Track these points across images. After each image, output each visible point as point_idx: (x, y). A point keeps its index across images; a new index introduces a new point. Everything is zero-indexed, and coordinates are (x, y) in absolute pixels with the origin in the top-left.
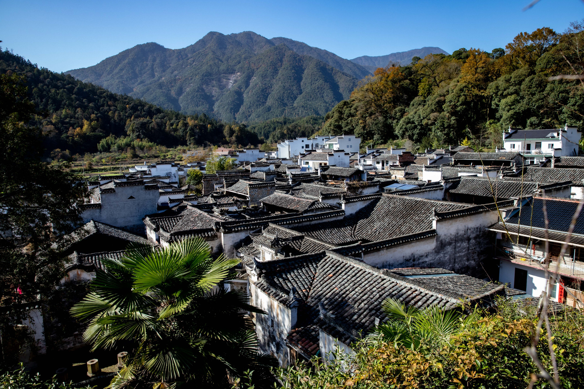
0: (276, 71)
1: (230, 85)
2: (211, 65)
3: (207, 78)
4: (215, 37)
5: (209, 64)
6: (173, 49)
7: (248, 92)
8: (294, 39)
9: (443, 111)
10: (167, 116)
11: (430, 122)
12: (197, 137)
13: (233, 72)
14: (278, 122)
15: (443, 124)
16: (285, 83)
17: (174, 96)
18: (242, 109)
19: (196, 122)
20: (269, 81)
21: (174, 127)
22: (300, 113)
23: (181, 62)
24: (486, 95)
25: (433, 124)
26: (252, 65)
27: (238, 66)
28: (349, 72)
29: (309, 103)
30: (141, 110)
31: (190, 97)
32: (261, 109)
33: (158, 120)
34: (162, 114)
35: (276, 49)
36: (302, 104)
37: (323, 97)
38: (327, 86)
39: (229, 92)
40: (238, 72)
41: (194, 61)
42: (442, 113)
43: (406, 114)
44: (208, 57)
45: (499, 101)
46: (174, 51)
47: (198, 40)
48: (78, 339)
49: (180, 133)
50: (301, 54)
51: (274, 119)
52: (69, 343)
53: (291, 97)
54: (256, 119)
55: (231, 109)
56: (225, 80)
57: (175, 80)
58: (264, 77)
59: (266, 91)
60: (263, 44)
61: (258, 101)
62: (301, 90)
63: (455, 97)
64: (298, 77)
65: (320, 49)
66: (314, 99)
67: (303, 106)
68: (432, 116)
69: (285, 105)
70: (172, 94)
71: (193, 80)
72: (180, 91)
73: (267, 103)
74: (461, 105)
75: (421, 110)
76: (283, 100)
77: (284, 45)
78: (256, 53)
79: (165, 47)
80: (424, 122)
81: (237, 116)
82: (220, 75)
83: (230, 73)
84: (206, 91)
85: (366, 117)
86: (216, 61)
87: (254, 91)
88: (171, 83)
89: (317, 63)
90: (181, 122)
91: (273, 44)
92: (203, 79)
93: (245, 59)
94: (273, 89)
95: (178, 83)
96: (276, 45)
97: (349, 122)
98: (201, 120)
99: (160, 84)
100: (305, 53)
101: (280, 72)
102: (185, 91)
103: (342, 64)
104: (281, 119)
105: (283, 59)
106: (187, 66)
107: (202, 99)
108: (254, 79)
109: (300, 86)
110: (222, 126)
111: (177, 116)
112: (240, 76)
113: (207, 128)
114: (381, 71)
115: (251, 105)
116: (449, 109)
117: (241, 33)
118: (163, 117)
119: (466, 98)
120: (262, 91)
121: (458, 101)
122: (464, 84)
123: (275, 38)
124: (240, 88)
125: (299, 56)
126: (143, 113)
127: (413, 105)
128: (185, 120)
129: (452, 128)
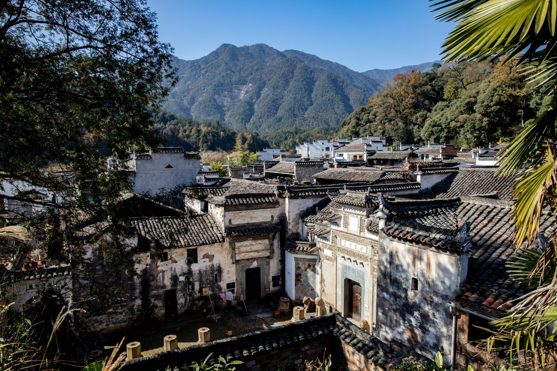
0: (287, 83)
1: (242, 96)
2: (223, 76)
3: (219, 88)
4: (228, 49)
5: (221, 75)
6: (187, 60)
7: (259, 103)
8: (305, 52)
9: (474, 112)
10: (181, 123)
11: (459, 124)
12: (209, 143)
13: (245, 83)
14: (289, 132)
15: (474, 126)
16: (296, 94)
17: (186, 105)
18: (253, 119)
19: (209, 129)
20: (281, 92)
21: (187, 133)
22: (311, 124)
23: (194, 72)
24: (522, 95)
25: (462, 126)
26: (264, 76)
27: (250, 77)
28: (360, 85)
29: (320, 114)
30: (155, 116)
31: (202, 107)
32: (271, 120)
33: (172, 127)
34: (176, 121)
35: (288, 61)
36: (312, 115)
37: (333, 108)
38: (338, 98)
39: (240, 102)
40: (250, 83)
41: (206, 72)
42: (473, 114)
43: (427, 119)
44: (221, 68)
45: (541, 99)
46: (187, 62)
47: (211, 52)
48: (112, 318)
49: (193, 139)
50: (312, 66)
51: (285, 129)
52: (101, 322)
53: (302, 109)
54: (267, 130)
55: (242, 119)
56: (236, 91)
57: (188, 90)
58: (275, 88)
59: (277, 102)
60: (275, 56)
61: (269, 112)
62: (312, 102)
63: (488, 97)
64: (309, 89)
65: (332, 62)
66: (325, 111)
67: (314, 118)
68: (461, 118)
69: (295, 116)
70: (184, 103)
71: (205, 90)
72: (193, 101)
73: (278, 114)
74: (494, 105)
75: (448, 113)
76: (294, 111)
77: (296, 57)
78: (268, 64)
79: (179, 58)
80: (453, 124)
81: (247, 126)
82: (232, 85)
83: (241, 84)
84: (218, 101)
85: (385, 123)
86: (229, 72)
87: (265, 101)
88: (184, 93)
89: (328, 75)
90: (195, 128)
91: (285, 57)
92: (215, 89)
93: (257, 70)
94: (284, 100)
95: (191, 93)
96: (288, 57)
97: (367, 128)
98: (214, 127)
99: (173, 94)
100: (316, 66)
101: (291, 83)
102: (197, 101)
103: (353, 77)
104: (293, 130)
105: (295, 71)
106: (200, 76)
107: (214, 109)
108: (266, 90)
109: (311, 98)
110: (234, 134)
111: (191, 123)
112: (252, 87)
113: (219, 136)
114: (401, 77)
115: (262, 115)
116: (482, 110)
117: (253, 46)
118: (176, 124)
119: (500, 99)
120: (274, 102)
121: (491, 101)
122: (498, 84)
123: (287, 51)
124: (251, 98)
125: (310, 68)
126: (157, 119)
127: (436, 110)
128: (198, 127)
129: (483, 130)
